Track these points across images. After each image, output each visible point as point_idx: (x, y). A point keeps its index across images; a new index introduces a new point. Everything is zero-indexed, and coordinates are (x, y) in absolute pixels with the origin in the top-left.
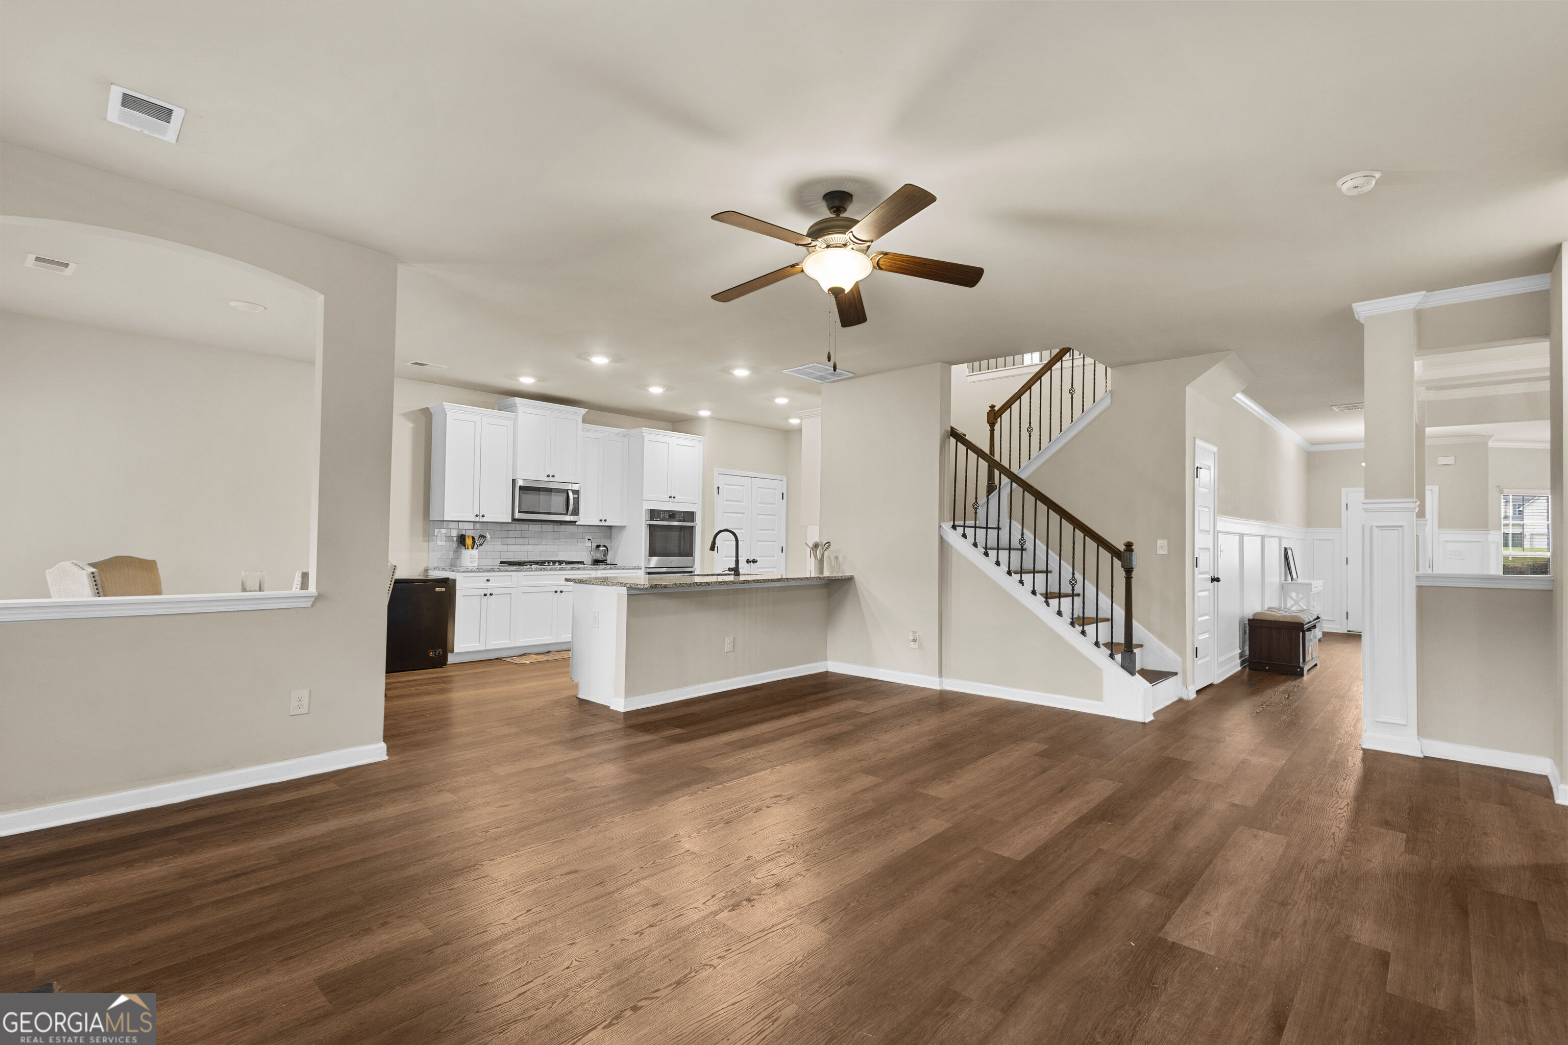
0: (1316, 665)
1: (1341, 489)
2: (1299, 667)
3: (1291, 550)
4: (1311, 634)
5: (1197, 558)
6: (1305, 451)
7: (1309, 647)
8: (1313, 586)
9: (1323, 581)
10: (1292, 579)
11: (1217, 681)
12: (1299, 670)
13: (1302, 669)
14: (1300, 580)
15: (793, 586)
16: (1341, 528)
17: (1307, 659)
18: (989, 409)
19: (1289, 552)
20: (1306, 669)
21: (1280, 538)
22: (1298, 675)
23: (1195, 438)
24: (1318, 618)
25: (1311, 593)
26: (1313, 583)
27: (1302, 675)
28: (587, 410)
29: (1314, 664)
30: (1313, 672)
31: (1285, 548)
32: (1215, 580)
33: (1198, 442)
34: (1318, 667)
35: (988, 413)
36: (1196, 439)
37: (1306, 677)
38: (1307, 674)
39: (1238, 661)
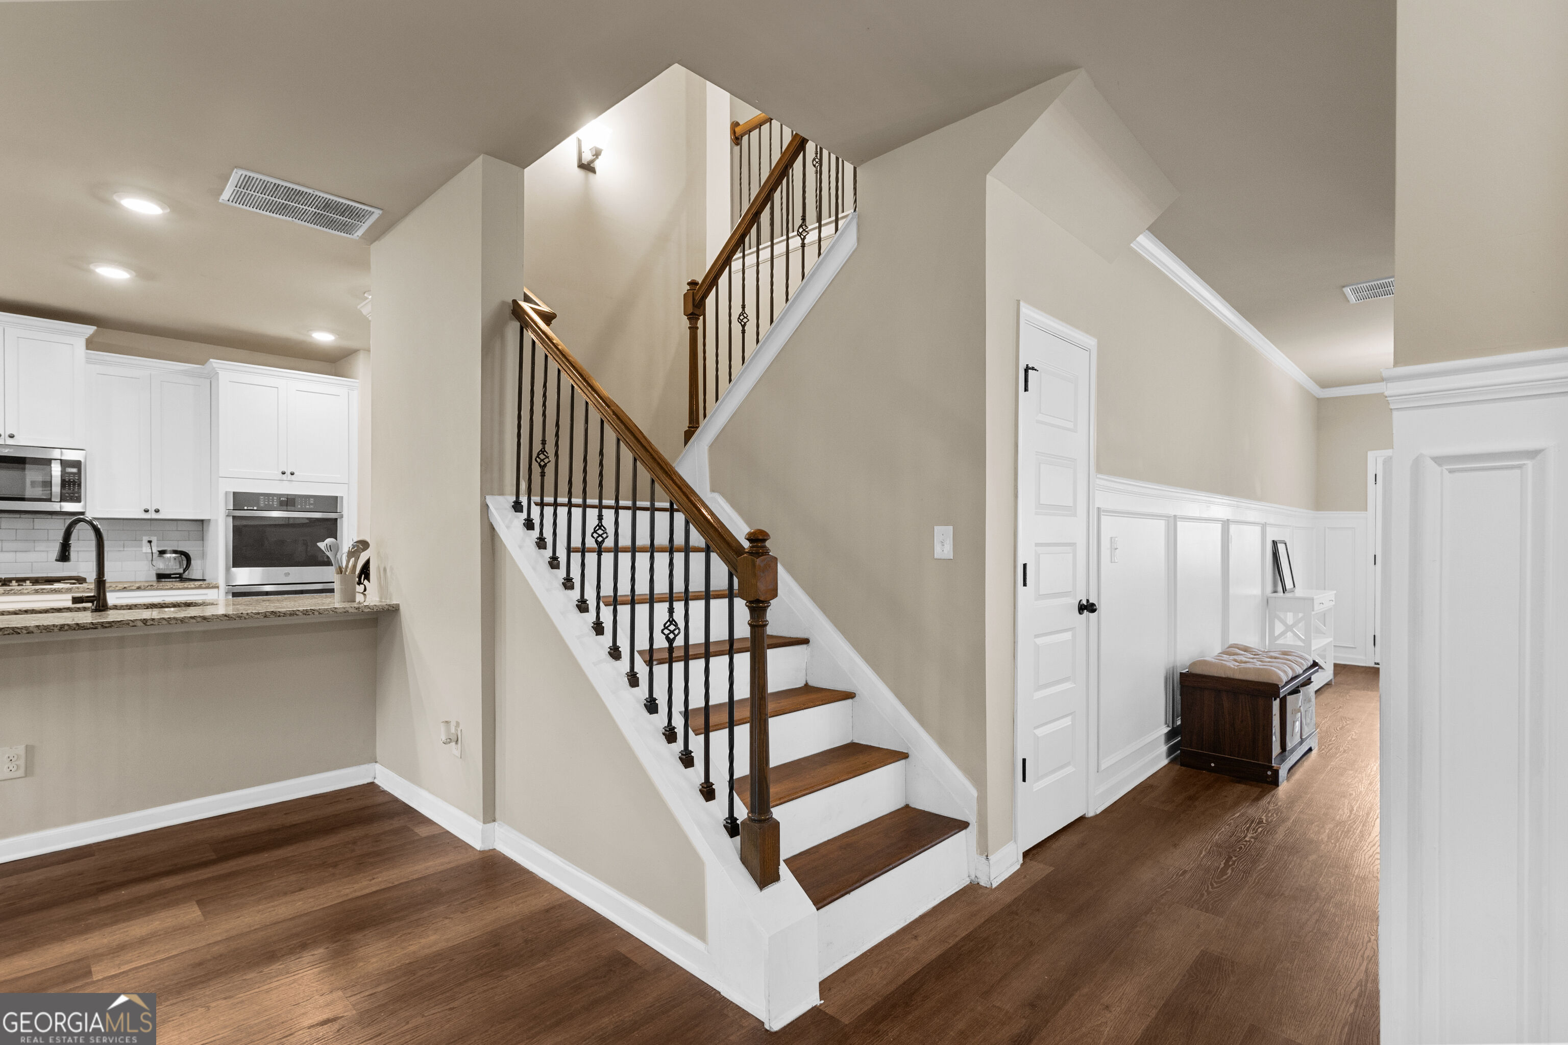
0: (1310, 750)
1: (1367, 453)
2: (1271, 768)
3: (1285, 544)
4: (1297, 700)
5: (1025, 566)
6: (1315, 396)
7: (1294, 722)
8: (1316, 602)
9: (1335, 592)
10: (1284, 590)
11: (1094, 808)
12: (1269, 773)
13: (1276, 773)
14: (1299, 592)
15: (240, 629)
16: (1367, 511)
17: (1289, 745)
18: (688, 287)
19: (1281, 548)
20: (1283, 773)
21: (1264, 526)
22: (1268, 783)
23: (1018, 301)
24: (1315, 664)
25: (1313, 613)
26: (1315, 597)
27: (1275, 783)
28: (95, 328)
29: (1306, 749)
30: (1299, 774)
31: (1273, 541)
32: (1087, 607)
33: (1026, 310)
34: (1314, 752)
35: (685, 295)
36: (1022, 303)
37: (1284, 787)
38: (1288, 779)
39: (1164, 748)
